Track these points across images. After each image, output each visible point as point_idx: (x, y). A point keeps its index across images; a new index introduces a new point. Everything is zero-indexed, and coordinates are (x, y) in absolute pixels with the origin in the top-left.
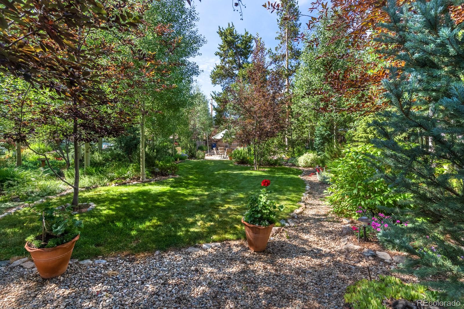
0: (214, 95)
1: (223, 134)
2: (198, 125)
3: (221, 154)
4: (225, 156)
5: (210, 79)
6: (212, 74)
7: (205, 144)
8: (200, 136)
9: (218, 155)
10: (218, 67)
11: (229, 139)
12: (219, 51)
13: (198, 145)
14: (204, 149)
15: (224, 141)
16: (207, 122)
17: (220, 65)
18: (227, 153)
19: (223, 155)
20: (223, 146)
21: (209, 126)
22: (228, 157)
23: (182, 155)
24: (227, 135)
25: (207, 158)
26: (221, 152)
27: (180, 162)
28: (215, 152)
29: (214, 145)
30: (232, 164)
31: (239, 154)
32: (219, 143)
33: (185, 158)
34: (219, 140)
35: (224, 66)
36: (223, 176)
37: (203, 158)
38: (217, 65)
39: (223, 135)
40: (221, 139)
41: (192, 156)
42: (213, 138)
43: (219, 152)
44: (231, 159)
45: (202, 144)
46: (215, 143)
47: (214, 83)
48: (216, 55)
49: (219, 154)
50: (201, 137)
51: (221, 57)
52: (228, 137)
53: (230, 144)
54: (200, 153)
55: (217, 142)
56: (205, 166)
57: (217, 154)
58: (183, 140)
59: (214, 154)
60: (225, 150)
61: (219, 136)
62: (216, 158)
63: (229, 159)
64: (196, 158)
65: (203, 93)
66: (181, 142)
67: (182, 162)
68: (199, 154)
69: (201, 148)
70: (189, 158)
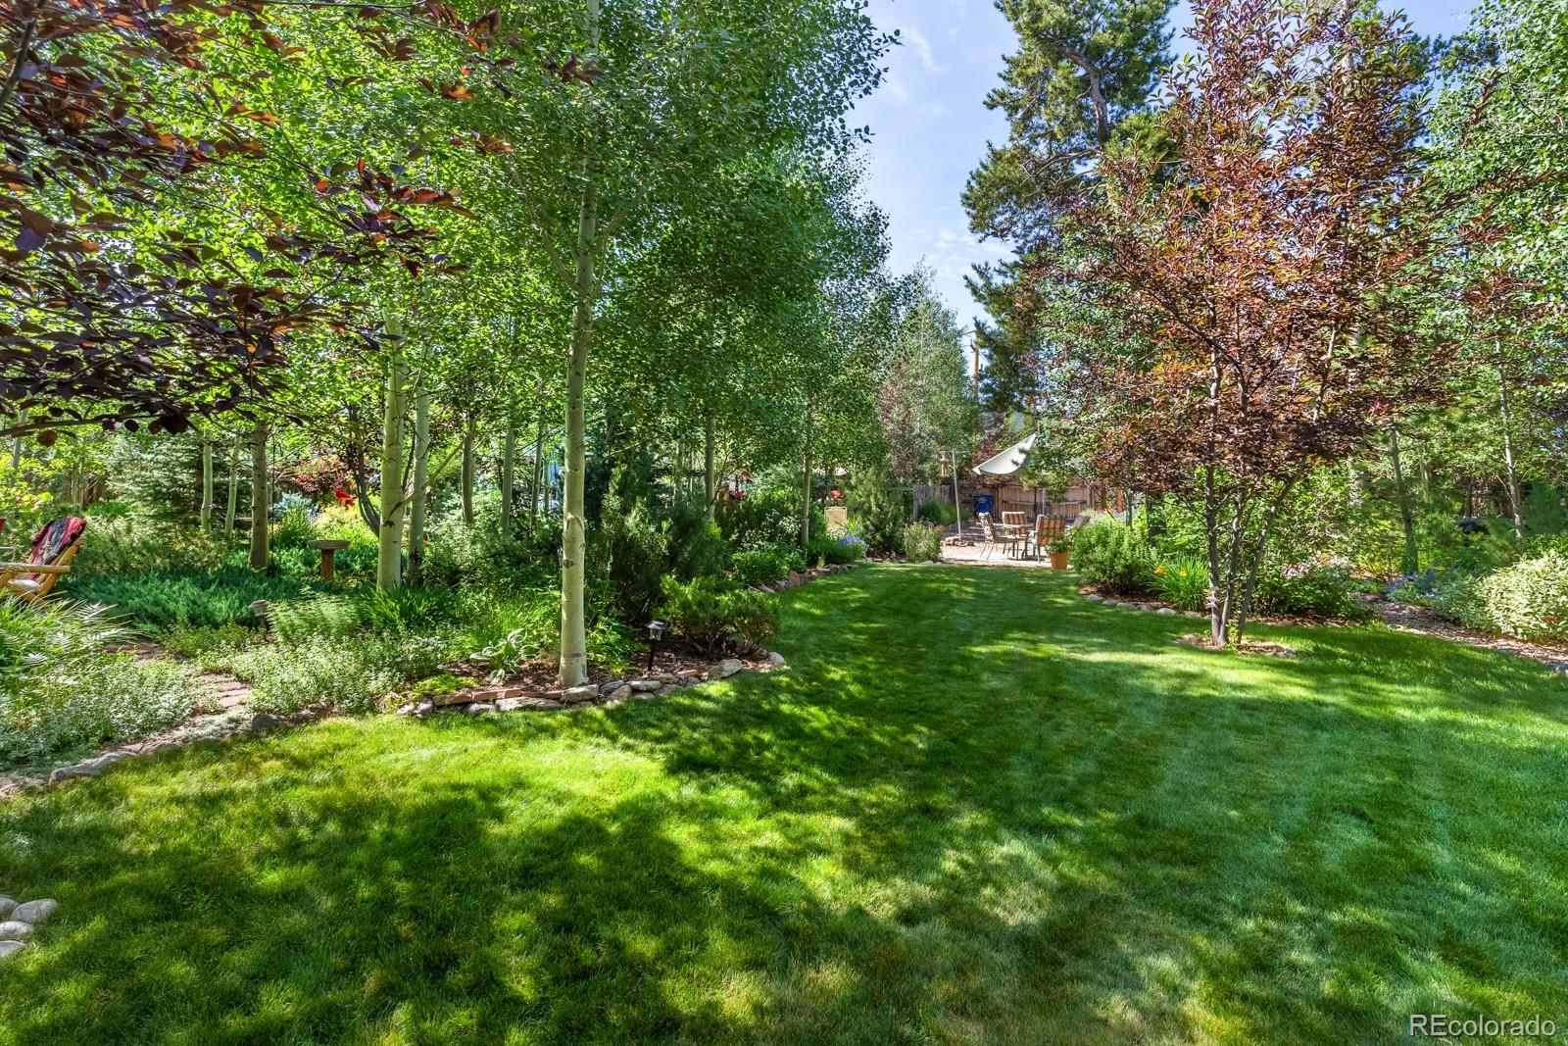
0: (980, 283)
1: (1022, 451)
2: (921, 424)
3: (1015, 541)
4: (1030, 547)
5: (964, 209)
6: (971, 189)
7: (946, 498)
8: (927, 467)
9: (1001, 546)
10: (997, 156)
11: (1049, 475)
12: (1001, 85)
13: (919, 502)
14: (945, 515)
15: (1027, 484)
16: (957, 412)
17: (1009, 145)
18: (1040, 535)
19: (1022, 545)
20: (1022, 507)
21: (966, 429)
22: (1043, 553)
23: (842, 541)
24: (1043, 457)
25: (954, 553)
26: (1013, 532)
27: (827, 574)
28: (987, 530)
29: (983, 500)
30: (1066, 594)
31: (1105, 544)
32: (1004, 494)
33: (856, 552)
34: (1004, 482)
35: (1025, 150)
36: (1027, 683)
37: (933, 555)
38: (998, 147)
39: (1021, 458)
40: (1014, 476)
41: (888, 545)
42: (976, 470)
43: (1002, 531)
44: (1059, 564)
45: (937, 495)
46: (987, 492)
47: (981, 224)
48: (991, 106)
49: (1005, 541)
50: (933, 468)
51: (1013, 109)
52: (1049, 462)
53: (1059, 494)
54: (917, 534)
55: (994, 487)
56: (936, 596)
57: (997, 540)
58: (861, 482)
59: (982, 539)
60: (1033, 521)
61: (1005, 464)
62: (990, 555)
63: (1047, 563)
64: (901, 555)
65: (941, 300)
66: (852, 488)
67: (836, 572)
68: (916, 539)
69: (929, 514)
70: (869, 554)
